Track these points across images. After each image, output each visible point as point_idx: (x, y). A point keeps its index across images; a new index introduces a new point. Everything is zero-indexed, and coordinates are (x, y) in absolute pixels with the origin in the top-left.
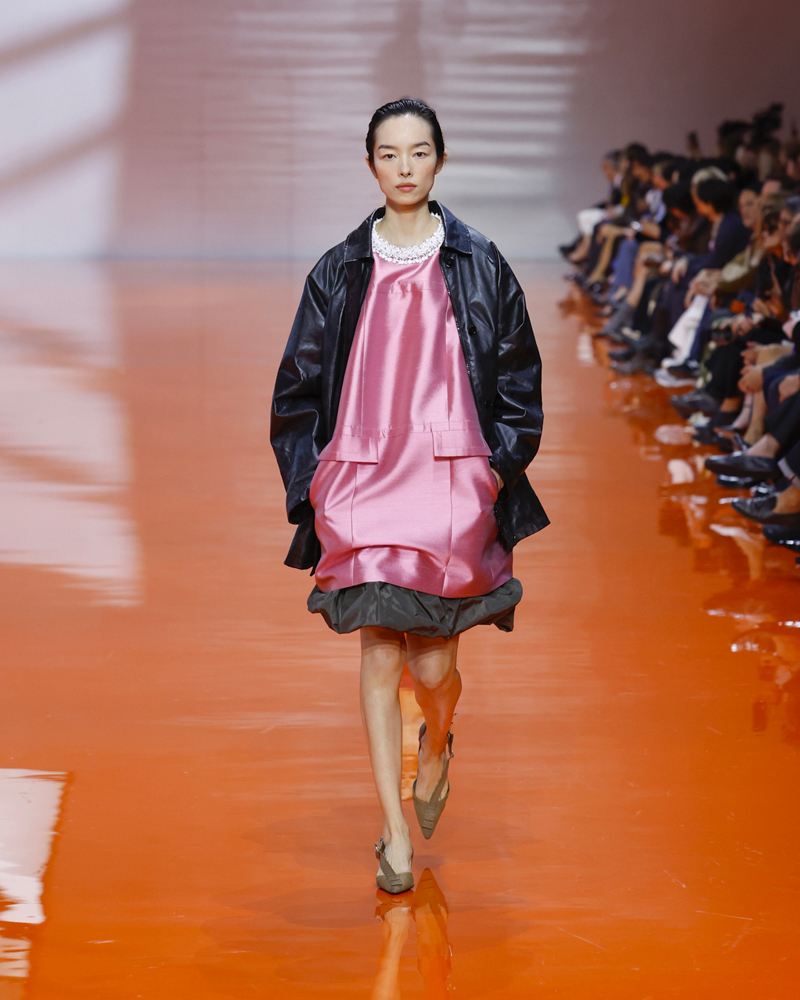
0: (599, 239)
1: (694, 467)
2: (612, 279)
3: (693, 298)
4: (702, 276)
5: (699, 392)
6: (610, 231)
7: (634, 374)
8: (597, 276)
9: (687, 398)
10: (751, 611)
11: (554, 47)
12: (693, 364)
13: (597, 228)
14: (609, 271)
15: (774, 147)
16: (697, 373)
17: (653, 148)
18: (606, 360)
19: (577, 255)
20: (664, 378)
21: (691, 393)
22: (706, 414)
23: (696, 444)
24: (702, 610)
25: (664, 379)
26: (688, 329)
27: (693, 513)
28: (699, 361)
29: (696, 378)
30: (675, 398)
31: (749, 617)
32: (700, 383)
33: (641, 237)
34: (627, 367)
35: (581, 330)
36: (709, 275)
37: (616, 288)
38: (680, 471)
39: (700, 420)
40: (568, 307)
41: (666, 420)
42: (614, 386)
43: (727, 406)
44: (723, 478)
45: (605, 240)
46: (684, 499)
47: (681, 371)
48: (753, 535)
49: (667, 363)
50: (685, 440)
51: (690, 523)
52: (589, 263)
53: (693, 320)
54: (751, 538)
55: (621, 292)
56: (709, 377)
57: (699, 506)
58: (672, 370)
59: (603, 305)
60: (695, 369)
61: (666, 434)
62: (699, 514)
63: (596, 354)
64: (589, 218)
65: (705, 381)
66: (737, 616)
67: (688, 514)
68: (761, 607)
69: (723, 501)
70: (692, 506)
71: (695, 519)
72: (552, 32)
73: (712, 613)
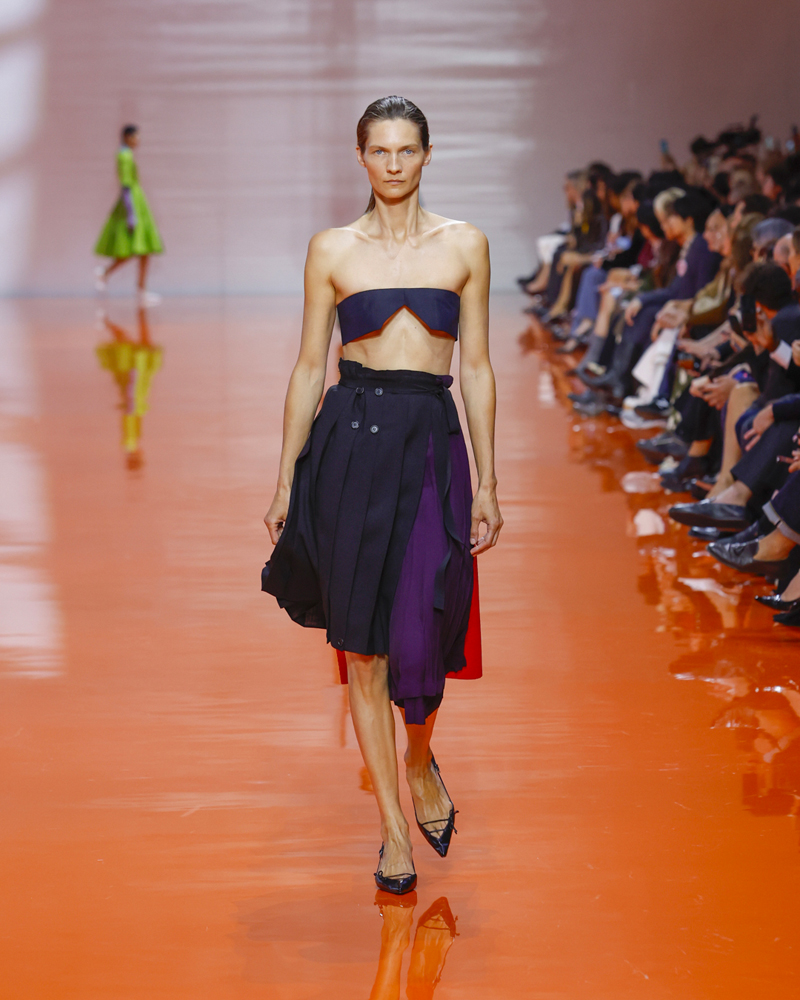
0: (560, 269)
1: (664, 518)
2: (576, 313)
3: (660, 332)
4: (670, 307)
5: (668, 434)
6: (571, 259)
7: (599, 416)
8: (558, 309)
9: (657, 440)
10: (723, 674)
11: (508, 58)
12: (663, 403)
13: (557, 256)
14: (571, 304)
15: (750, 163)
16: (666, 413)
17: (618, 167)
18: (568, 402)
19: (534, 287)
20: (630, 419)
21: (659, 436)
22: (676, 459)
23: (668, 492)
24: (669, 674)
25: (631, 421)
26: (657, 365)
27: (663, 567)
28: (668, 400)
29: (666, 418)
30: (642, 442)
31: (720, 681)
32: (671, 424)
33: (607, 266)
34: (592, 408)
35: (542, 369)
36: (676, 307)
37: (579, 322)
38: (648, 522)
39: (669, 465)
40: (528, 342)
41: (634, 467)
42: (577, 428)
43: (696, 449)
44: (696, 529)
45: (566, 268)
46: (654, 551)
47: (650, 411)
48: (727, 590)
49: (631, 403)
50: (655, 488)
51: (660, 578)
52: (550, 294)
53: (662, 355)
54: (726, 592)
55: (585, 326)
56: (679, 417)
57: (669, 559)
58: (640, 411)
59: (565, 340)
60: (665, 409)
61: (635, 482)
62: (671, 568)
63: (558, 396)
64: (548, 245)
65: (676, 422)
66: (708, 680)
67: (658, 568)
68: (733, 670)
69: (696, 555)
70: (662, 560)
71: (666, 573)
72: (507, 41)
73: (680, 677)
